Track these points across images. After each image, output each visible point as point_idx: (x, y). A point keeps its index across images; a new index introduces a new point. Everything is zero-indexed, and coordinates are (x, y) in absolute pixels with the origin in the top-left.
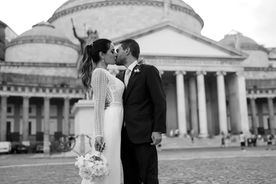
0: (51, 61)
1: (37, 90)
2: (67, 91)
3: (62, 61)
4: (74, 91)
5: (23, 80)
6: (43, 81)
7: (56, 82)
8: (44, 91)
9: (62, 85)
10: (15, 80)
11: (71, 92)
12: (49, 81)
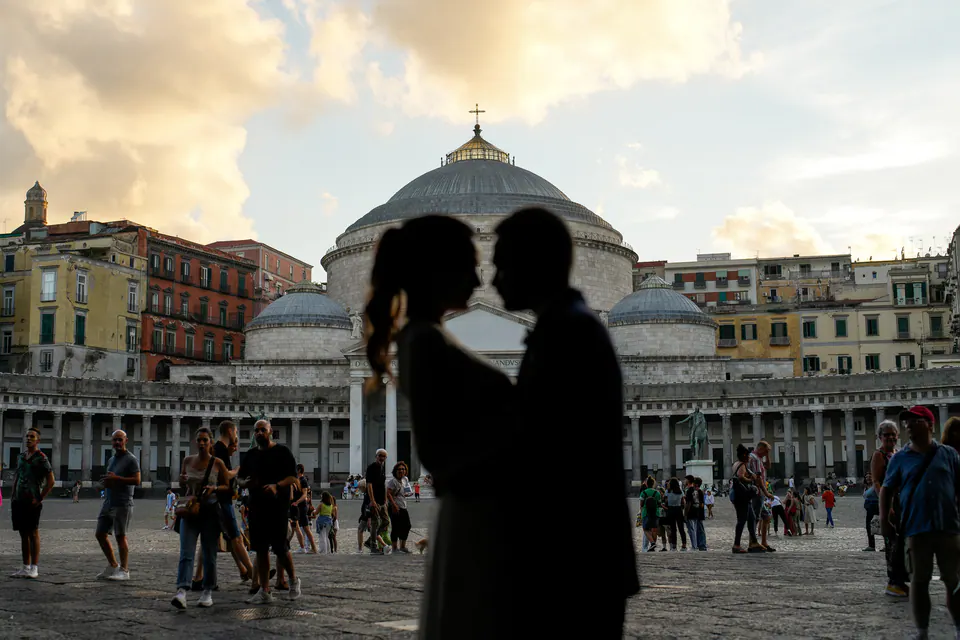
0: (310, 356)
1: (282, 409)
2: (326, 408)
3: (327, 355)
4: (336, 409)
5: (261, 395)
6: (289, 395)
7: (309, 395)
8: (291, 410)
9: (318, 401)
10: (250, 395)
11: (331, 409)
12: (299, 394)
